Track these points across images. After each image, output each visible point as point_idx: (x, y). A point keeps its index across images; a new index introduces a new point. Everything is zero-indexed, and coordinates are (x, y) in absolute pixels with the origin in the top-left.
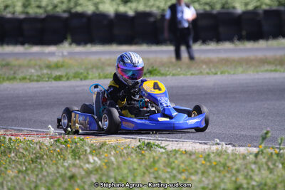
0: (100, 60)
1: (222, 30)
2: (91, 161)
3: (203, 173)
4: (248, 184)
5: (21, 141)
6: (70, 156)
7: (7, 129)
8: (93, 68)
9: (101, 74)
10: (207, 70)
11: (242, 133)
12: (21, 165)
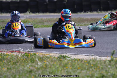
0: (42, 19)
1: (92, 6)
2: (39, 64)
3: (87, 69)
4: (107, 74)
5: (9, 55)
6: (30, 62)
7: (3, 49)
8: (39, 23)
9: (43, 25)
10: (87, 24)
11: (103, 51)
12: (9, 66)
